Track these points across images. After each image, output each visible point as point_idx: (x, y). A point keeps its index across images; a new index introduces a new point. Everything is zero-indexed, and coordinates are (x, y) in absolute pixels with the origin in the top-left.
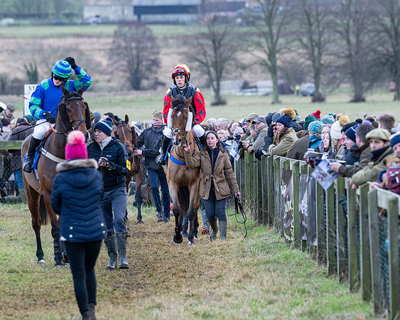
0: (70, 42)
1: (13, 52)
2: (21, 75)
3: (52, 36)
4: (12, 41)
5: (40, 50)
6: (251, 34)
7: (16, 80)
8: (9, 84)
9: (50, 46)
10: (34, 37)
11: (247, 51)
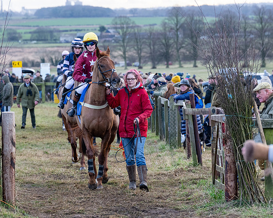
0: (56, 49)
1: (36, 52)
2: (39, 60)
3: (49, 47)
4: (36, 49)
5: (46, 52)
6: (117, 46)
7: (37, 62)
8: (35, 63)
9: (49, 50)
10: (43, 47)
11: (116, 52)
